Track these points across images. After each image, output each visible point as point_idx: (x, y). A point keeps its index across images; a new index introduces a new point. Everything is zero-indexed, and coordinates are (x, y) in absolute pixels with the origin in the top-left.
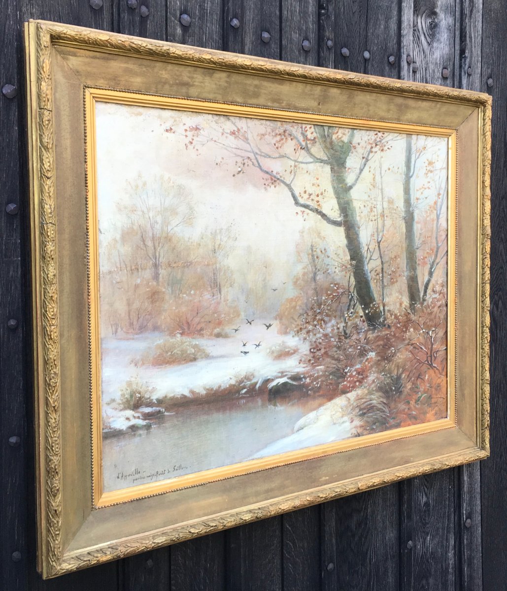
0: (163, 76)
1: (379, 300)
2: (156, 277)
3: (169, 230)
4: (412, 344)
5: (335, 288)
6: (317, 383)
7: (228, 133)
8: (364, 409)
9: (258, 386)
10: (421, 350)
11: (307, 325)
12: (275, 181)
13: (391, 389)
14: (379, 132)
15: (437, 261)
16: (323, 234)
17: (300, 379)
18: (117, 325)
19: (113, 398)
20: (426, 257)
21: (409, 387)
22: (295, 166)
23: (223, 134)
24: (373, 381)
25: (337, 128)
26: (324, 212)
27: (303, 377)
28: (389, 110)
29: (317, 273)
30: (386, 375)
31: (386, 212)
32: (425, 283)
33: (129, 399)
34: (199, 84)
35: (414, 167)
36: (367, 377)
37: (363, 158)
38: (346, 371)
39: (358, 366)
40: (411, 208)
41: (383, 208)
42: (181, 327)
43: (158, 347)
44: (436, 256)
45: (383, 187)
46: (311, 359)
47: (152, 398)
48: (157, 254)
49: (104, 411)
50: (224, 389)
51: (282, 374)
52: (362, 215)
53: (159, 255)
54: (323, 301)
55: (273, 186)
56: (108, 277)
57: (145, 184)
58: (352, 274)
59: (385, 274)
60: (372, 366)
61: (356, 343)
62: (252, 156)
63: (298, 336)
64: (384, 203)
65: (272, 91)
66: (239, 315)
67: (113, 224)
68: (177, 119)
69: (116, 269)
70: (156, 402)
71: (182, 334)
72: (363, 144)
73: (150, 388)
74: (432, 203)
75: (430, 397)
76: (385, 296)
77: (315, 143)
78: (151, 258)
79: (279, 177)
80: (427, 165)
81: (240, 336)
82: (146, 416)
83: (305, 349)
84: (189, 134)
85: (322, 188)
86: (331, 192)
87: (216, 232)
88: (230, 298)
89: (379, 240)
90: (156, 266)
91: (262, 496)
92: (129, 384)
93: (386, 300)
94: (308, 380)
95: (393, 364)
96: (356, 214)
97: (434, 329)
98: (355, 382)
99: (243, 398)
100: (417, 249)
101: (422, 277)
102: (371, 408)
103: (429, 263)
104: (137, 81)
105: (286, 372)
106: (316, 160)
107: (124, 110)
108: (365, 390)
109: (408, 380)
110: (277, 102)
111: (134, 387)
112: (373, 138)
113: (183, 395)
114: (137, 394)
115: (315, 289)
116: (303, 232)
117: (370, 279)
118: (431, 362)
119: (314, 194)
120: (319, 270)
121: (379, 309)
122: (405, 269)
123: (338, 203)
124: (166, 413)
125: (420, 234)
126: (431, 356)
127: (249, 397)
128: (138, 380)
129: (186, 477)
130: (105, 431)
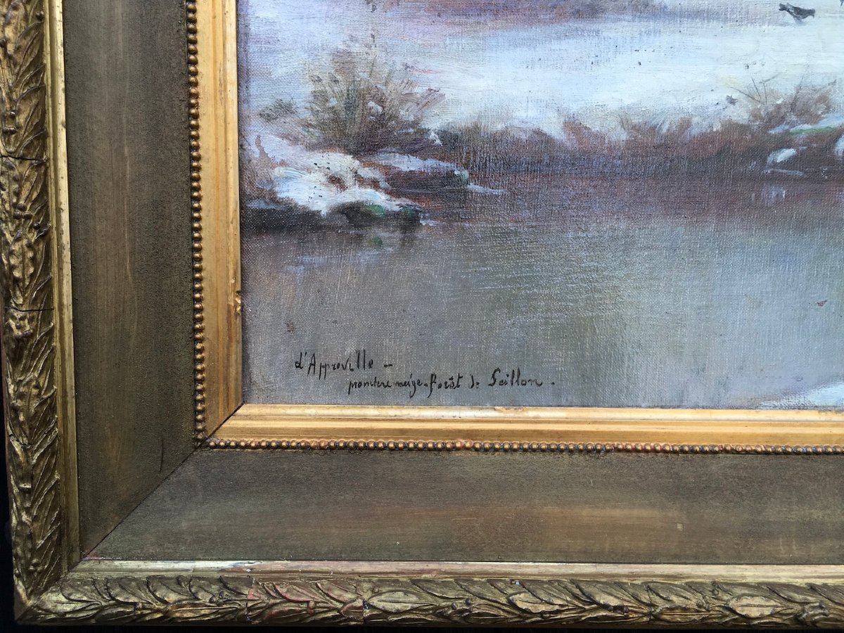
19: (286, 99)
33: (343, 115)
47: (424, 125)
50: (703, 135)
70: (438, 142)
73: (419, 90)
82: (398, 184)
91: (828, 543)
92: (344, 62)
99: (775, 179)
111: (362, 75)
113: (539, 133)
114: (371, 104)
124: (474, 187)
127: (801, 179)
128: (377, 53)
129: (532, 413)
130: (254, 205)
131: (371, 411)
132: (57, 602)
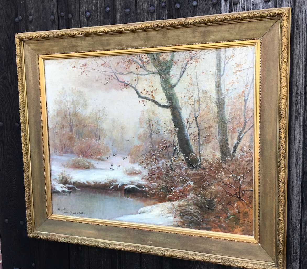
0: (65, 45)
1: (196, 152)
2: (71, 131)
3: (76, 111)
4: (223, 182)
5: (165, 143)
6: (153, 192)
7: (100, 65)
8: (184, 213)
9: (119, 186)
10: (231, 187)
11: (147, 160)
12: (126, 86)
13: (205, 206)
14: (193, 51)
15: (245, 131)
16: (156, 113)
17: (143, 188)
18: (56, 149)
19: (56, 178)
20: (235, 128)
21: (220, 208)
22: (138, 77)
23: (98, 66)
24: (191, 199)
25: (162, 53)
26: (156, 101)
27: (145, 187)
29: (152, 134)
30: (201, 197)
31: (201, 99)
32: (234, 145)
33: (62, 180)
34: (80, 45)
35: (224, 70)
36: (187, 195)
37: (182, 68)
38: (171, 189)
39: (181, 188)
40: (222, 96)
41: (199, 97)
42: (82, 153)
43: (73, 160)
44: (244, 128)
45: (199, 84)
46: (149, 178)
47: (71, 181)
48: (72, 121)
49: (52, 182)
50: (102, 184)
51: (132, 183)
52: (183, 101)
53: (72, 122)
54: (156, 149)
55: (125, 89)
56: (52, 130)
57: (65, 91)
58: (176, 135)
59: (201, 137)
60: (190, 190)
61: (179, 174)
62: (113, 74)
63: (141, 165)
64: (200, 94)
65: (116, 41)
66: (109, 151)
67: (53, 109)
68: (77, 62)
69: (55, 127)
70: (73, 183)
71: (83, 156)
72: (181, 60)
73: (70, 177)
74: (240, 92)
75: (238, 219)
76: (201, 150)
77: (149, 63)
78: (69, 123)
79: (129, 84)
80: (236, 67)
81: (109, 160)
82: (69, 188)
83: (145, 172)
84: (83, 68)
85: (155, 88)
86: (161, 89)
87: (97, 111)
88: (105, 142)
89: (196, 116)
90: (71, 126)
91: (114, 238)
92: (62, 174)
93: (202, 152)
94: (147, 189)
95: (207, 191)
96: (179, 101)
97: (242, 175)
98: (178, 196)
99: (111, 190)
100: (228, 122)
101: (232, 140)
102: (189, 214)
103: (237, 131)
104: (55, 49)
105: (134, 182)
106: (150, 73)
107: (55, 61)
108: (185, 202)
109: (219, 204)
110: (120, 46)
111: (64, 175)
112: (189, 55)
113: (84, 183)
114: (65, 178)
115: (151, 142)
116: (143, 112)
117: (189, 139)
118: (239, 196)
119: (150, 91)
120: (153, 132)
121: (197, 157)
122: (217, 134)
123: (166, 96)
124: (77, 189)
125: (230, 112)
126: (239, 193)
127: (114, 190)
128: (65, 173)
129: (83, 218)
130: (53, 190)
131: (66, 216)
132: (31, 235)
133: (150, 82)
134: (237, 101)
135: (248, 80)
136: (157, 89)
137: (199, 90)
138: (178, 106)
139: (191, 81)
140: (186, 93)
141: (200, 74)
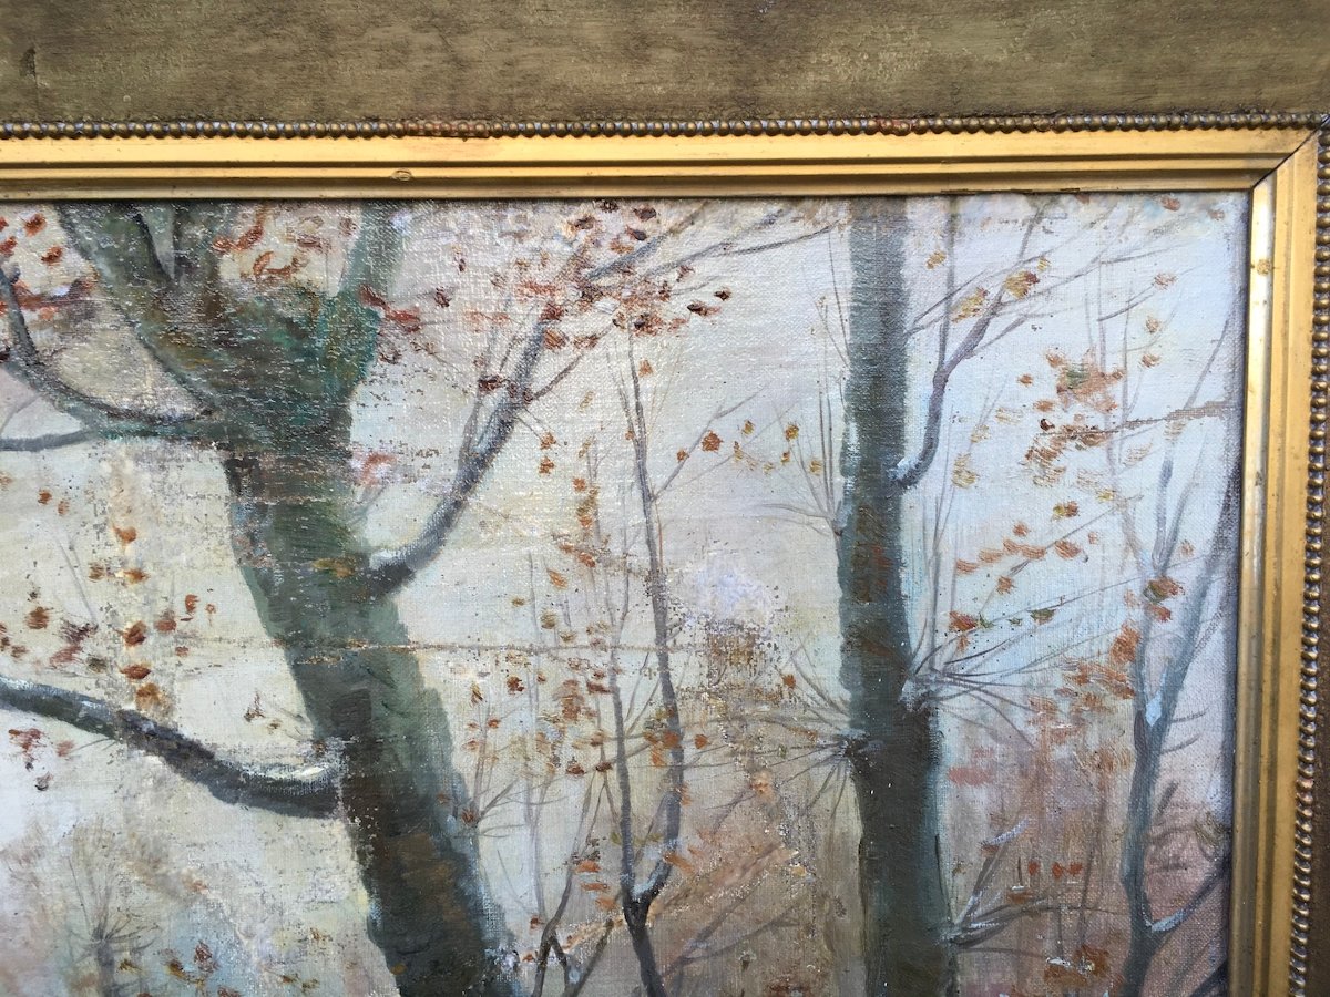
14: (610, 204)
16: (182, 864)
25: (250, 211)
26: (188, 732)
28: (637, 48)
31: (695, 716)
35: (935, 416)
37: (487, 384)
40: (908, 688)
41: (668, 690)
45: (666, 560)
52: (496, 738)
64: (675, 660)
72: (473, 291)
74: (1095, 646)
77: (89, 315)
80: (1050, 394)
85: (168, 590)
89: (639, 888)
96: (446, 738)
100: (967, 943)
106: (108, 424)
112: (560, 250)
116: (30, 856)
119: (104, 628)
123: (298, 677)
125: (990, 848)
133: (111, 532)
134: (1059, 737)
135: (1175, 532)
136: (190, 608)
137: (673, 617)
138: (445, 788)
139: (585, 522)
140: (529, 652)
141: (682, 456)
